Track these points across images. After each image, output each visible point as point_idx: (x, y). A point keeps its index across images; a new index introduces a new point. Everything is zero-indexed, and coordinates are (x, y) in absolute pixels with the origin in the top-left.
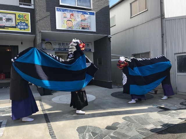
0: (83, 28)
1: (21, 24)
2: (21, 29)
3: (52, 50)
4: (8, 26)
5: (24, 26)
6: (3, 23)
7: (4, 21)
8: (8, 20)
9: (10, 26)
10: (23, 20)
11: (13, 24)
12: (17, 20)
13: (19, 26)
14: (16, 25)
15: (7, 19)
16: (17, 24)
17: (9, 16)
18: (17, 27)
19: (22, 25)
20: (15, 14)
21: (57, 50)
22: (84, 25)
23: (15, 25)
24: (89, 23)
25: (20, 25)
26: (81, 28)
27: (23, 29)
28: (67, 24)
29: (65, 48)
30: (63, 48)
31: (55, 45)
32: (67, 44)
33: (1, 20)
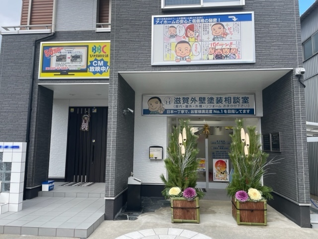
0: (218, 57)
1: (95, 63)
2: (95, 73)
3: (162, 112)
4: (74, 69)
5: (101, 66)
6: (67, 64)
7: (68, 60)
8: (75, 58)
9: (76, 69)
10: (99, 56)
11: (82, 64)
12: (89, 56)
13: (92, 69)
14: (88, 67)
15: (73, 57)
16: (89, 64)
17: (76, 51)
18: (88, 69)
19: (97, 66)
20: (87, 46)
21: (171, 114)
22: (222, 50)
23: (85, 67)
24: (234, 42)
25: (94, 66)
26: (211, 57)
27: (98, 72)
28: (176, 51)
29: (189, 108)
30: (185, 108)
31: (168, 103)
32: (194, 100)
33: (63, 60)
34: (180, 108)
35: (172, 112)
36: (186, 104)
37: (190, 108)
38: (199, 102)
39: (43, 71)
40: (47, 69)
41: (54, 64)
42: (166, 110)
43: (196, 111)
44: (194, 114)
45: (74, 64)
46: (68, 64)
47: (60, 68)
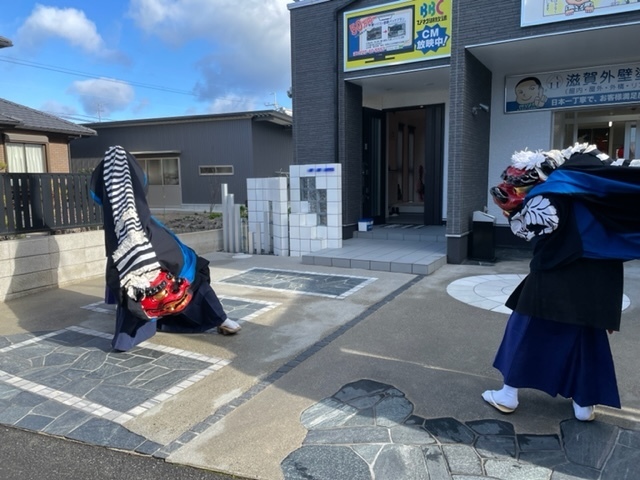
1: (426, 34)
2: (425, 50)
3: (542, 104)
4: (394, 48)
5: (435, 38)
6: (383, 43)
7: (385, 36)
8: (395, 30)
9: (398, 48)
10: (433, 20)
11: (406, 39)
12: (416, 23)
13: (421, 44)
14: (414, 41)
15: (391, 29)
16: (416, 36)
17: (396, 18)
18: (415, 46)
19: (429, 38)
20: (413, 7)
21: (559, 106)
23: (410, 43)
25: (425, 40)
27: (431, 48)
29: (596, 92)
30: (588, 93)
31: (554, 86)
32: (607, 75)
33: (377, 36)
34: (579, 94)
35: (561, 102)
36: (590, 84)
37: (599, 92)
38: (617, 78)
39: (351, 59)
40: (355, 54)
41: (365, 46)
42: (550, 100)
43: (610, 97)
44: (607, 102)
45: (394, 40)
46: (385, 43)
47: (373, 49)
